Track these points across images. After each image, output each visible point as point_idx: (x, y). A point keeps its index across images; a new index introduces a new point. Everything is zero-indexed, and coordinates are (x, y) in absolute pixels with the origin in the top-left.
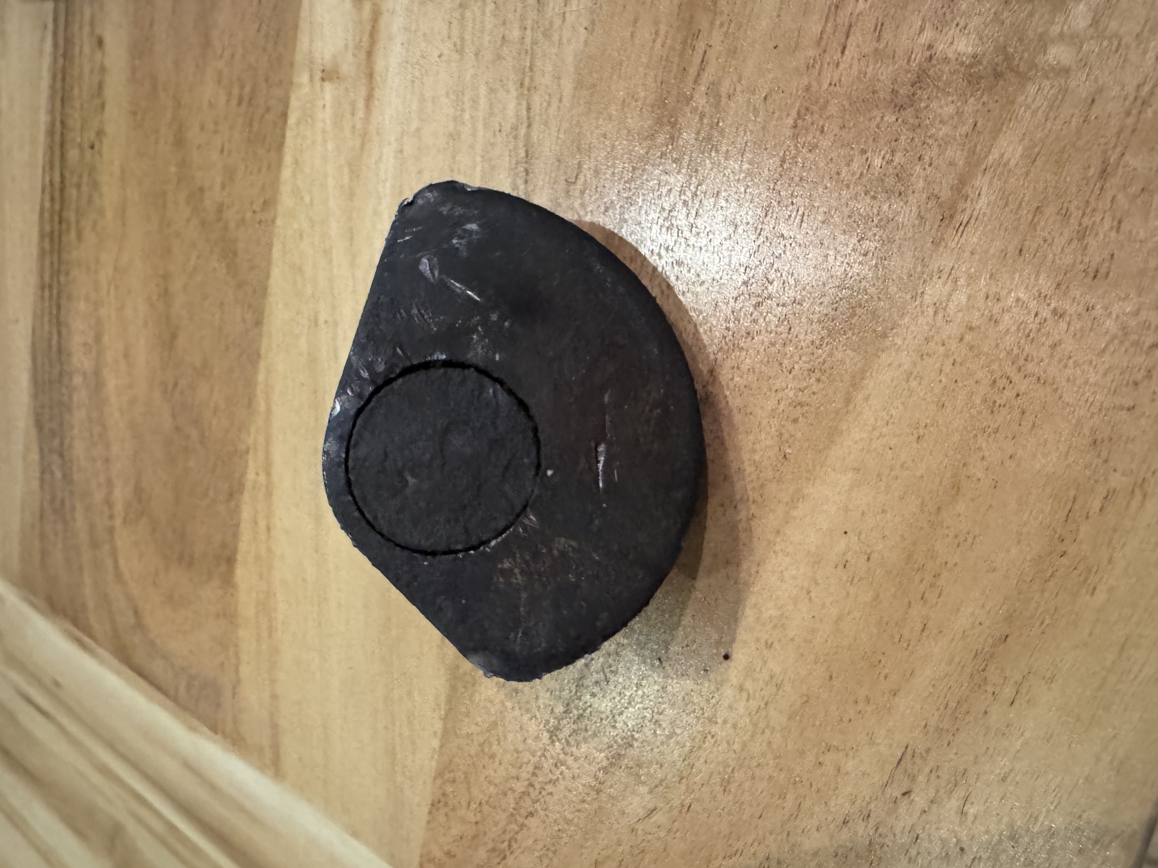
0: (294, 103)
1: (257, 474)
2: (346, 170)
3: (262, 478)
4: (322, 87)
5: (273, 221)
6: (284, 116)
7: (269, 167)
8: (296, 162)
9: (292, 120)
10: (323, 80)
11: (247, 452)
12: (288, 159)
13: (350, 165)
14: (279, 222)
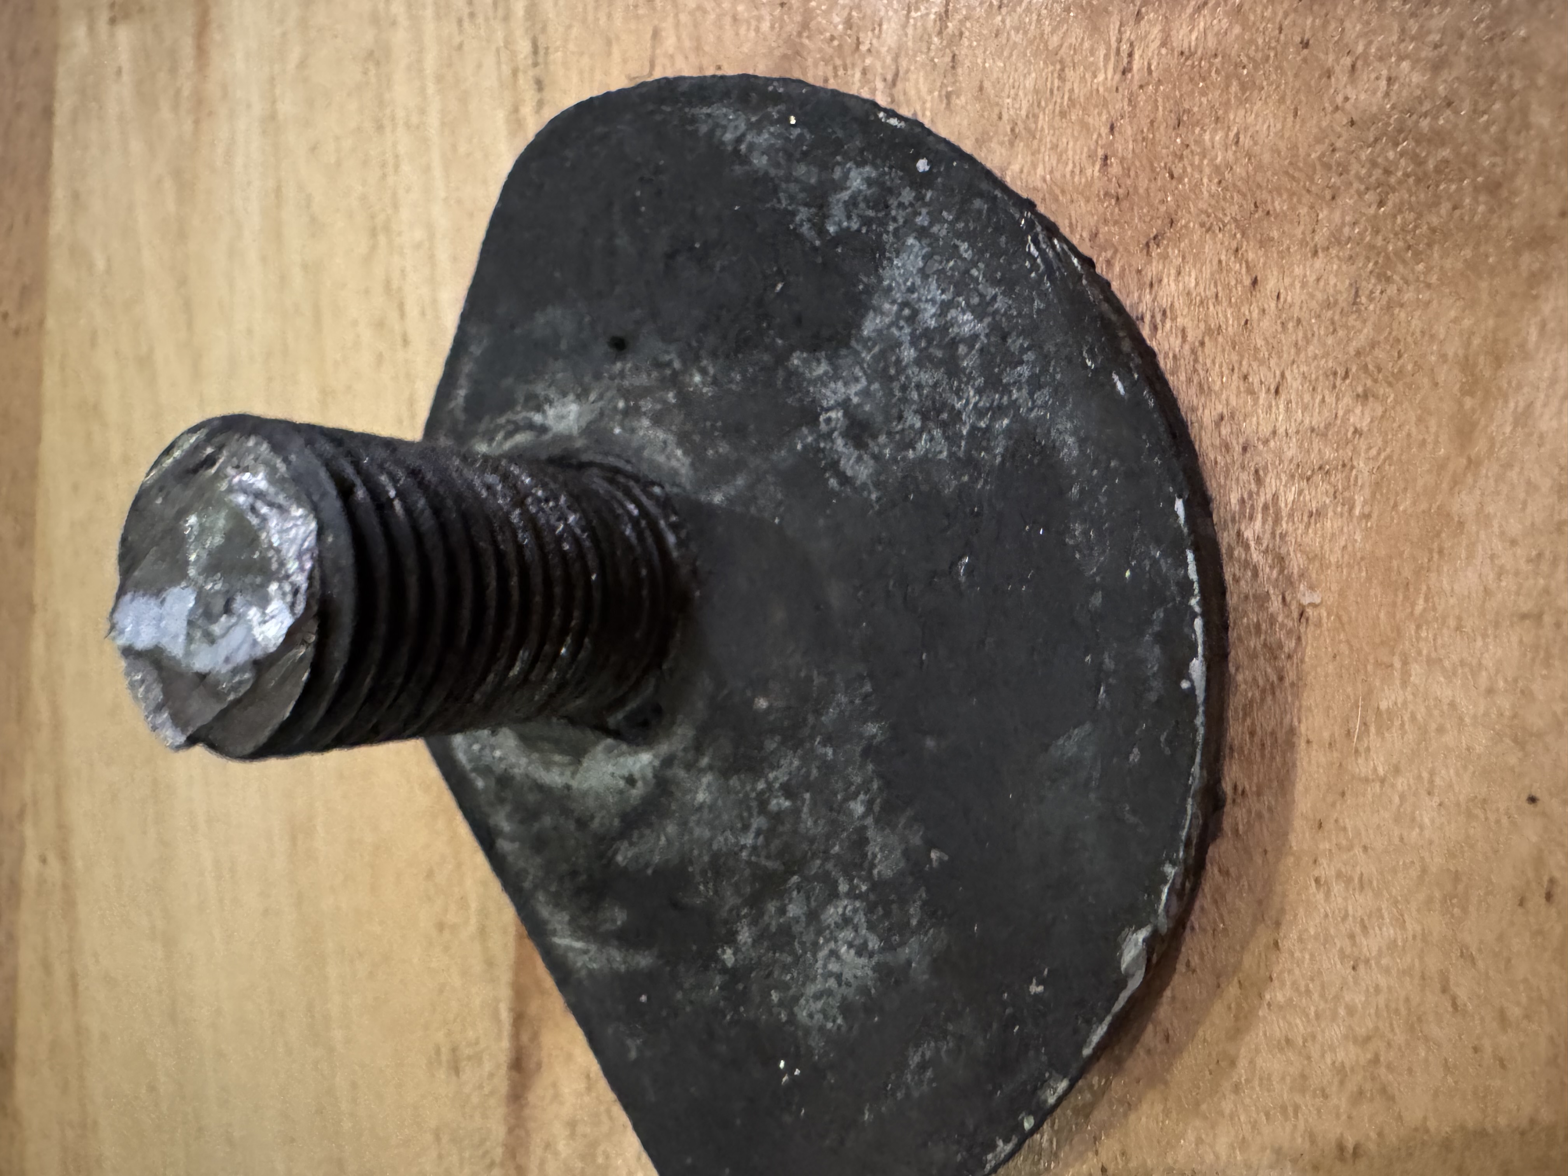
0: (64, 84)
1: (44, 860)
2: (168, 184)
3: (54, 870)
4: (112, 35)
5: (41, 323)
6: (48, 113)
7: (27, 221)
8: (76, 196)
9: (61, 119)
10: (113, 21)
11: (21, 815)
12: (60, 194)
13: (177, 174)
14: (51, 323)
